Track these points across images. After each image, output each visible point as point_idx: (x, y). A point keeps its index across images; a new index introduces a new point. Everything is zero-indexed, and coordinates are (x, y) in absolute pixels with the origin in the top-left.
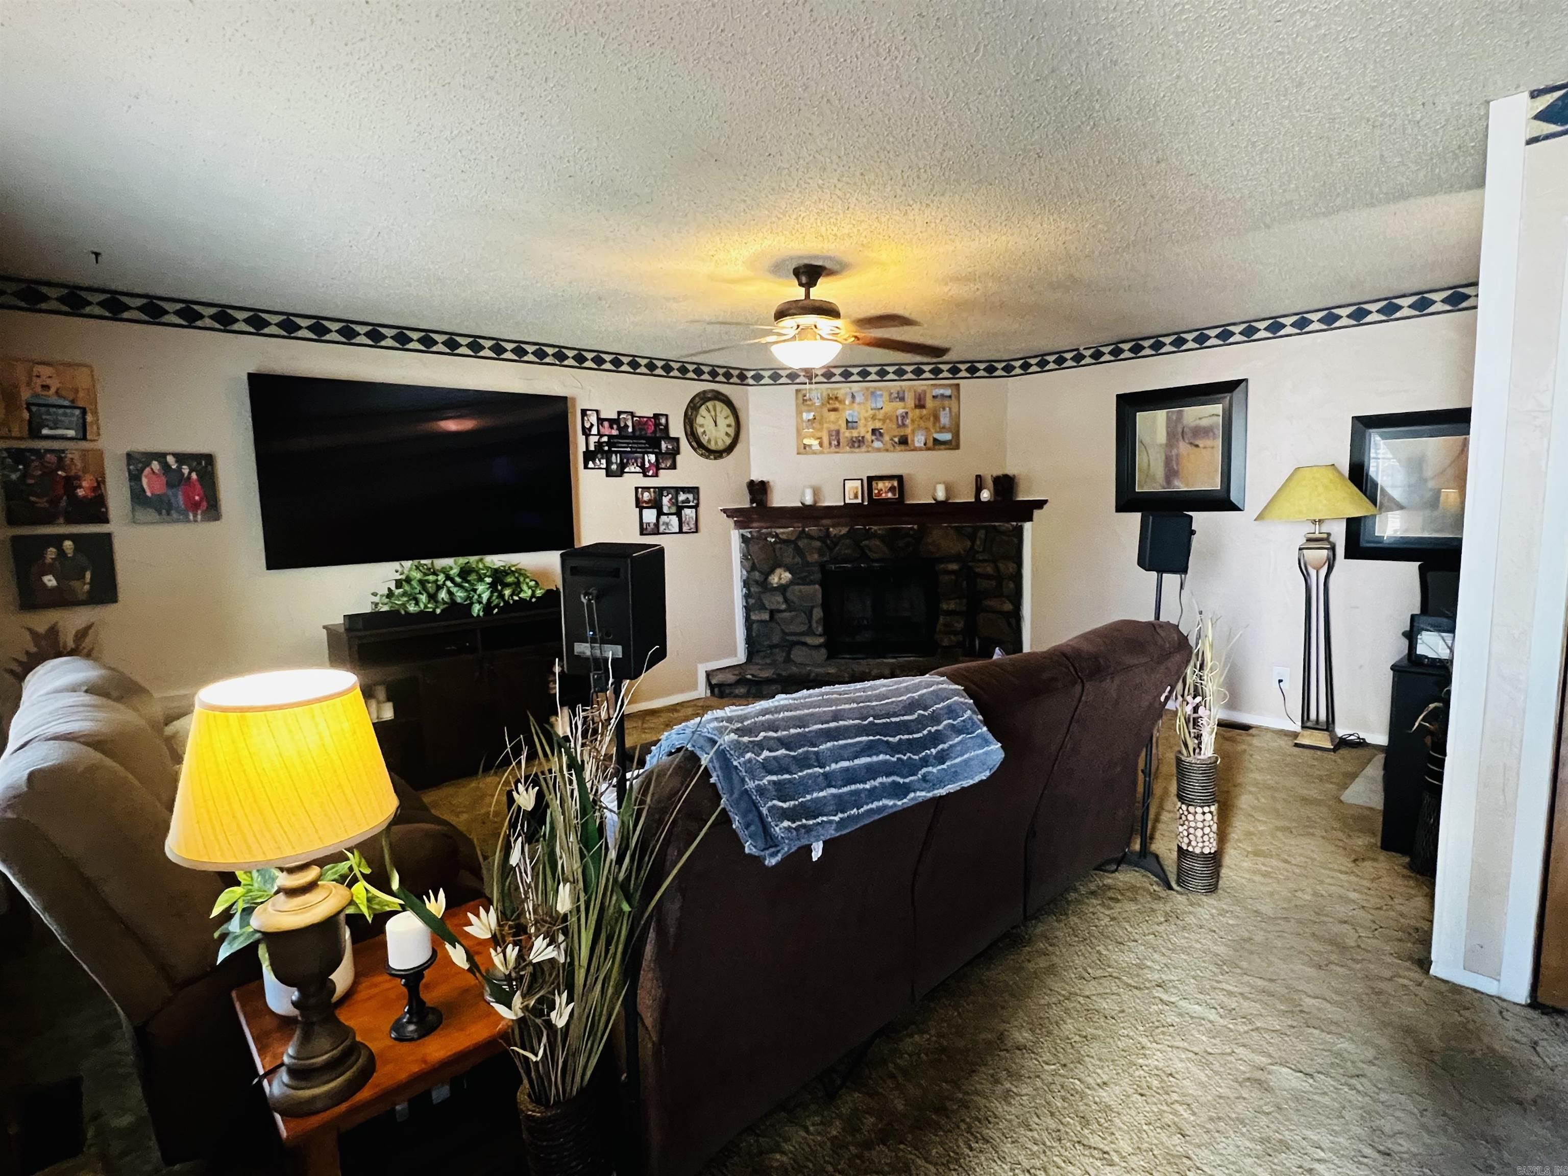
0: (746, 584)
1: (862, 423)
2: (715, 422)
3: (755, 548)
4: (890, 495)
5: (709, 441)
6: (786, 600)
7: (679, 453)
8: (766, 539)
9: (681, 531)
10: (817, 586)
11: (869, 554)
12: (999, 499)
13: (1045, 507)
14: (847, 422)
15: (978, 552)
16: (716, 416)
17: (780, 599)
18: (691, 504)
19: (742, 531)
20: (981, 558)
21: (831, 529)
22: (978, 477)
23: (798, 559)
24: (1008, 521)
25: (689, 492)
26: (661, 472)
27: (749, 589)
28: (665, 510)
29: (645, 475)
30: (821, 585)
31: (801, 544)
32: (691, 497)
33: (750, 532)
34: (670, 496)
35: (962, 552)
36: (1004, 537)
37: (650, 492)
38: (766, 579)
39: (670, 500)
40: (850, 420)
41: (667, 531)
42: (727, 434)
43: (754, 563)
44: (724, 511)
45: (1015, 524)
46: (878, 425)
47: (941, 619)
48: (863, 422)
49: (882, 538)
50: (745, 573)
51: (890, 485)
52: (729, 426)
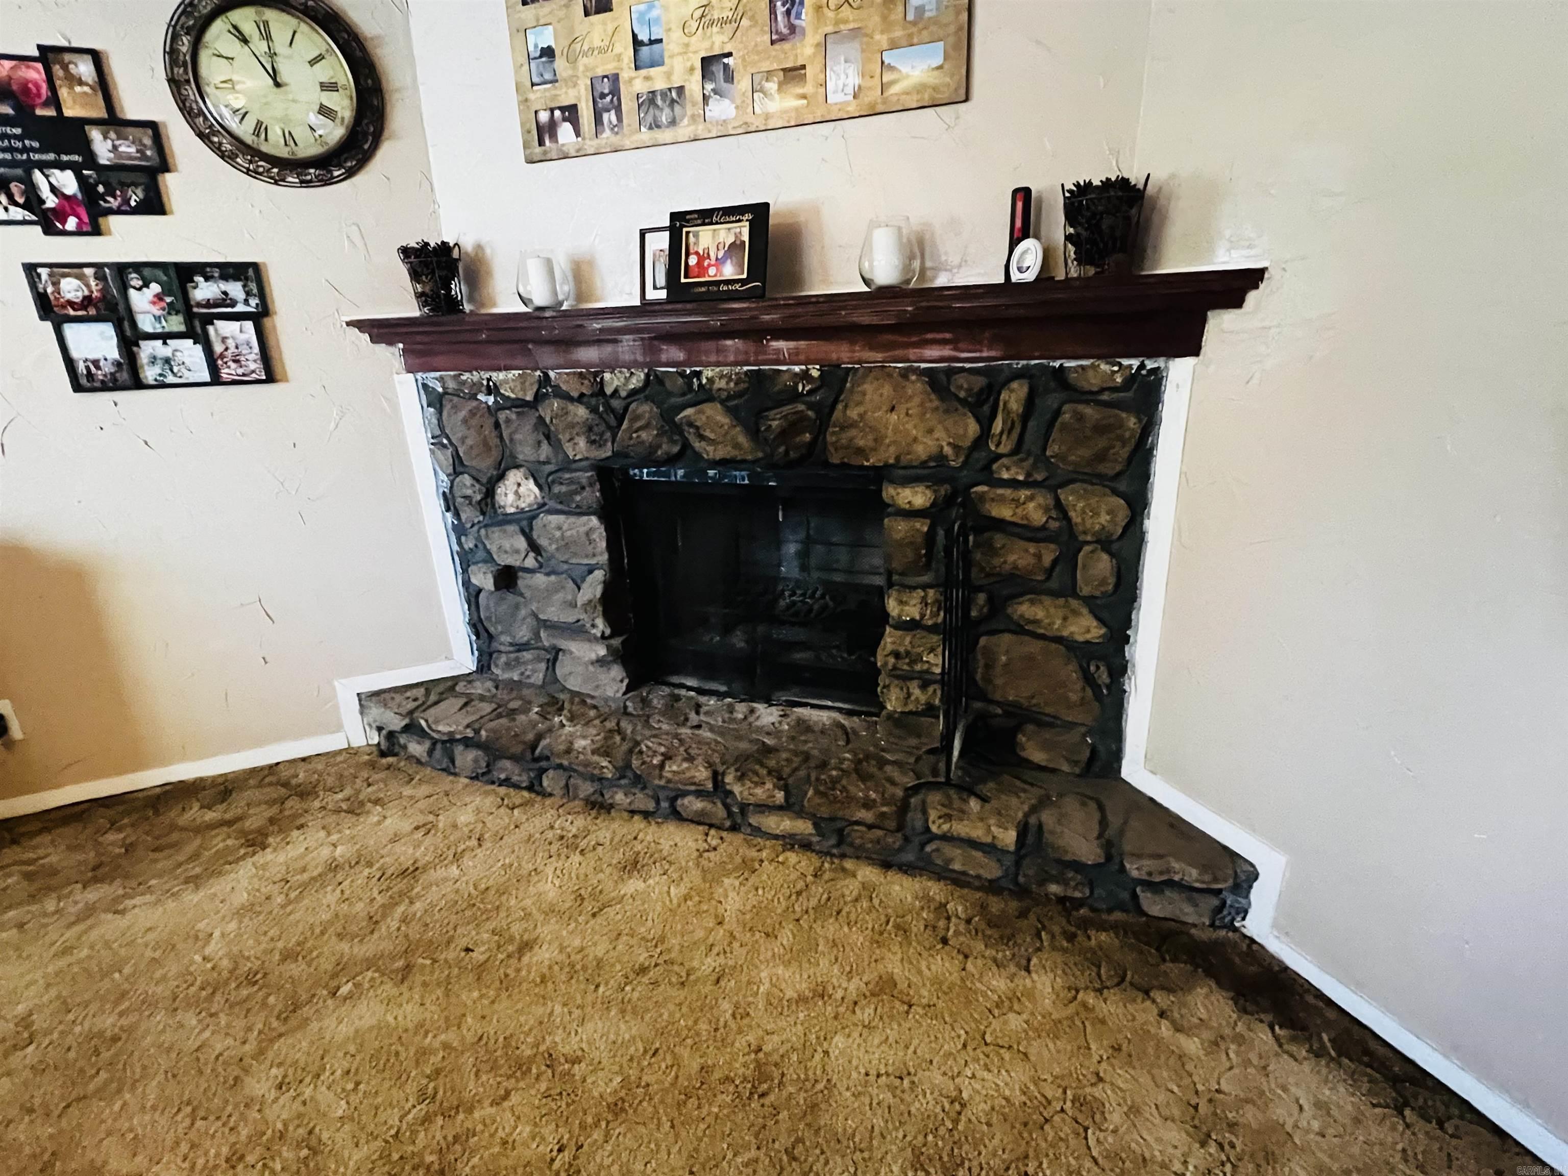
0: (449, 502)
1: (671, 46)
2: (274, 75)
3: (455, 420)
6: (534, 547)
7: (165, 167)
8: (474, 397)
9: (216, 380)
10: (594, 521)
11: (697, 445)
12: (1091, 271)
14: (637, 43)
15: (999, 457)
16: (272, 55)
17: (521, 543)
18: (240, 308)
19: (419, 375)
20: (1005, 476)
21: (607, 376)
22: (1023, 195)
23: (545, 451)
24: (1109, 357)
25: (225, 277)
27: (457, 515)
28: (146, 324)
29: (50, 230)
30: (602, 518)
32: (235, 289)
33: (441, 379)
34: (155, 288)
35: (947, 450)
36: (1088, 411)
37: (81, 277)
38: (490, 494)
39: (159, 297)
40: (643, 37)
41: (171, 379)
42: (324, 111)
43: (457, 458)
44: (360, 325)
45: (1135, 363)
46: (717, 42)
48: (677, 34)
49: (727, 401)
50: (443, 476)
52: (329, 87)
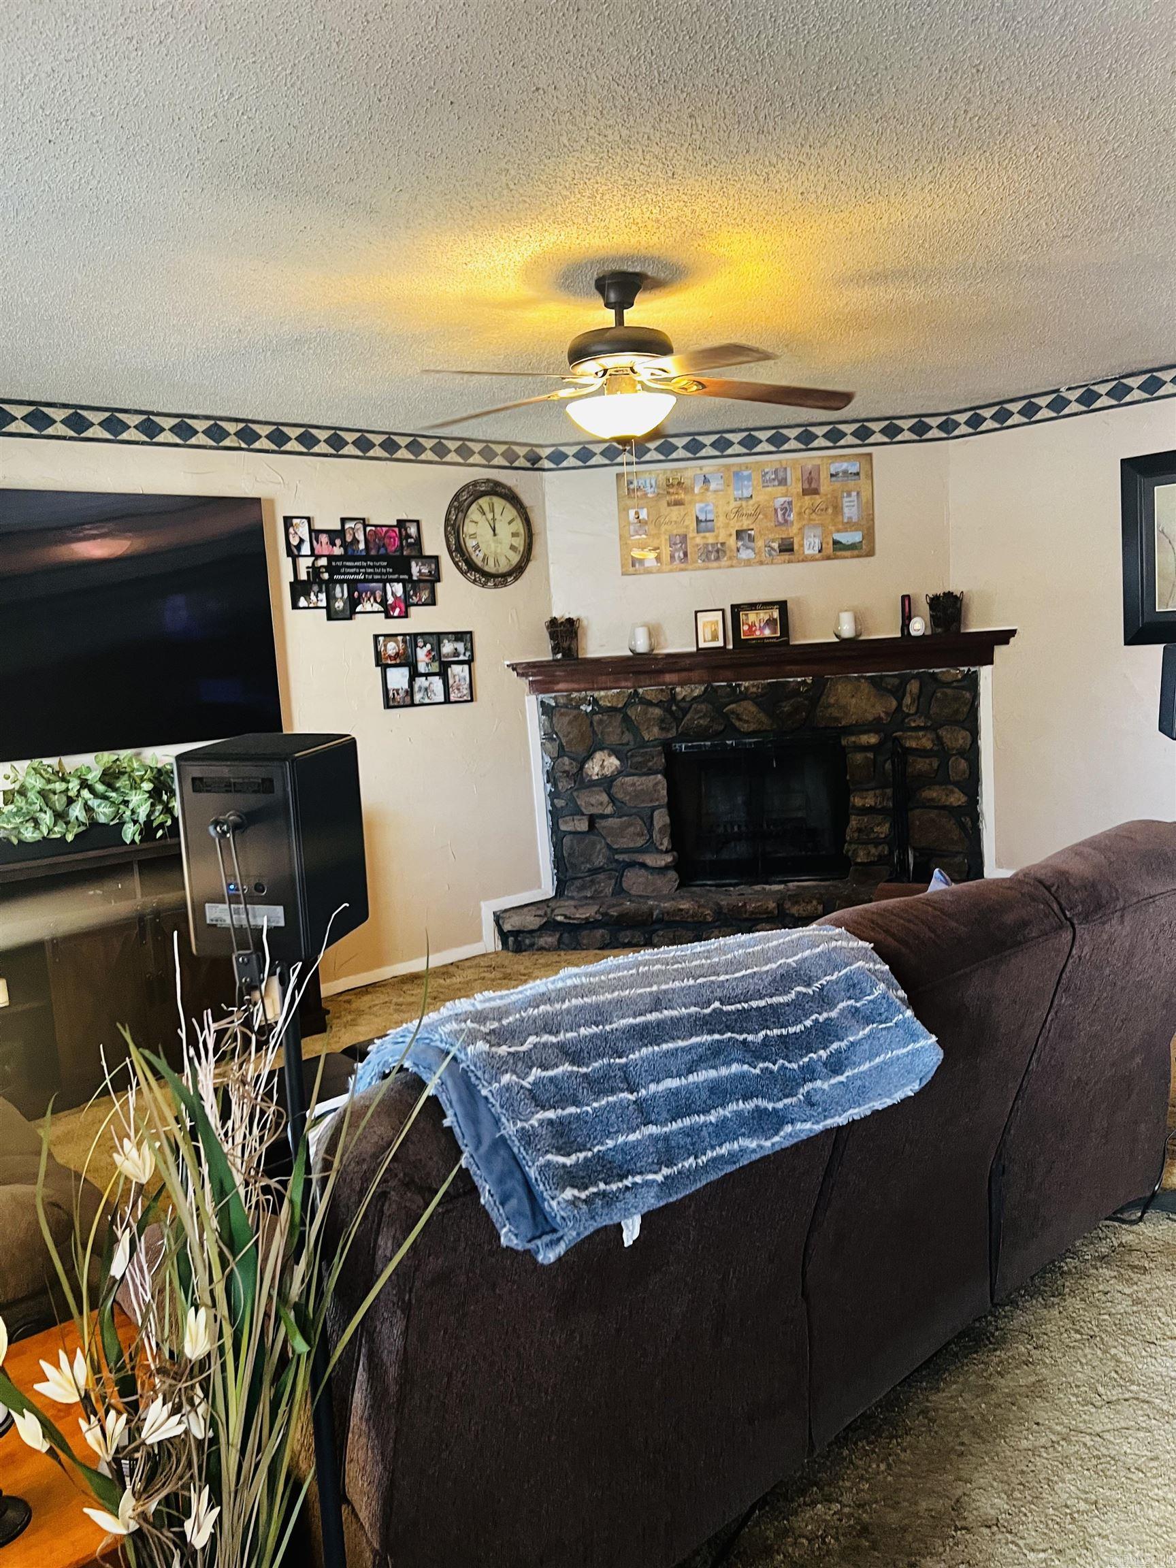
0: (551, 777)
1: (720, 522)
2: (494, 530)
3: (562, 723)
4: (767, 633)
5: (485, 559)
6: (612, 799)
7: (439, 580)
8: (578, 707)
10: (659, 777)
11: (737, 724)
12: (939, 630)
13: (1012, 640)
14: (698, 521)
15: (908, 715)
16: (494, 519)
17: (604, 798)
18: (462, 658)
19: (541, 696)
20: (913, 725)
21: (678, 689)
22: (906, 598)
23: (627, 737)
24: (955, 666)
25: (457, 640)
26: (413, 610)
27: (555, 785)
28: (422, 668)
30: (665, 776)
31: (631, 712)
32: (460, 646)
33: (555, 698)
34: (429, 646)
35: (883, 715)
36: (949, 691)
37: (396, 642)
38: (581, 768)
39: (429, 652)
40: (702, 517)
41: (427, 701)
42: (512, 548)
43: (561, 746)
44: (514, 667)
45: (966, 669)
46: (745, 523)
47: (854, 822)
48: (722, 519)
49: (755, 699)
50: (548, 760)
51: (767, 617)
52: (514, 535)
